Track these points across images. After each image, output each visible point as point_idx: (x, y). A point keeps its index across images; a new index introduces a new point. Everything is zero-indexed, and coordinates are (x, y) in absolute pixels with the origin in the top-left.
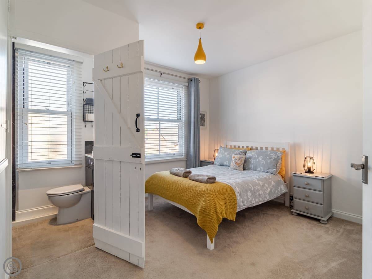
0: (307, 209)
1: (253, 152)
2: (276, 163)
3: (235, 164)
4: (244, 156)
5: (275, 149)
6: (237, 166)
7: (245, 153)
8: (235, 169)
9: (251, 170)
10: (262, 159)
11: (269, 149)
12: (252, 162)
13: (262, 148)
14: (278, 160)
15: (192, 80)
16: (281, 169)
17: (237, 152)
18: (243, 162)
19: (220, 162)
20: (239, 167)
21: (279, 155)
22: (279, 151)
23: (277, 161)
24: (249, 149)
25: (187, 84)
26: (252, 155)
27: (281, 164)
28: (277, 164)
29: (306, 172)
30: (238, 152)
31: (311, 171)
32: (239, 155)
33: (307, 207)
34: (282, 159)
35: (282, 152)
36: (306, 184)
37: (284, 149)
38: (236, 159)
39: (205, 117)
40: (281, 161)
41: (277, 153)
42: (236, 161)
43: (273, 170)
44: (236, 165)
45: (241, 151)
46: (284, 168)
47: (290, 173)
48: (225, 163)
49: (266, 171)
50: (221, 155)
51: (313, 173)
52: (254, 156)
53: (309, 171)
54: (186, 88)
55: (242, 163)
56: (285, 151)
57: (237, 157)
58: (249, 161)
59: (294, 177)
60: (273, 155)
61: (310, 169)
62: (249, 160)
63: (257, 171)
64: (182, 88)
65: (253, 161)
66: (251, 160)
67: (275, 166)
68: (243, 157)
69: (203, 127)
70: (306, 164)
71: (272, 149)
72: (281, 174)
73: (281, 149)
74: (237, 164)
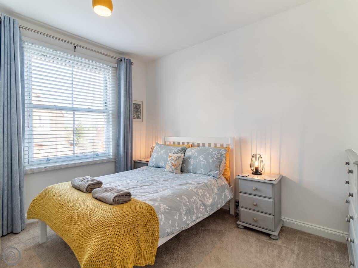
0: (256, 221)
1: (193, 150)
2: (219, 163)
3: (171, 165)
4: (183, 155)
5: (219, 146)
6: (174, 168)
7: (184, 151)
8: (171, 172)
9: (191, 172)
10: (203, 159)
11: (212, 145)
12: (192, 163)
13: (204, 145)
14: (222, 160)
15: (121, 61)
16: (225, 169)
17: (175, 150)
18: (181, 162)
19: (155, 163)
20: (176, 169)
21: (223, 153)
22: (223, 148)
23: (220, 161)
24: (190, 146)
25: (115, 66)
26: (192, 153)
27: (225, 163)
28: (220, 165)
29: (253, 174)
30: (177, 150)
31: (259, 172)
32: (177, 154)
33: (255, 219)
34: (226, 157)
35: (226, 149)
36: (254, 190)
37: (228, 145)
38: (173, 159)
39: (141, 108)
40: (226, 160)
41: (220, 150)
42: (173, 162)
43: (216, 172)
44: (172, 167)
45: (179, 148)
46: (228, 169)
47: (236, 176)
48: (161, 164)
49: (207, 174)
50: (157, 154)
51: (261, 174)
52: (194, 155)
53: (257, 172)
54: (114, 70)
55: (180, 164)
56: (230, 147)
57: (174, 156)
58: (188, 161)
59: (240, 180)
60: (216, 152)
61: (258, 170)
62: (189, 159)
63: (197, 174)
64: (109, 69)
65: (192, 161)
66: (191, 159)
67: (218, 167)
68: (180, 157)
69: (138, 119)
70: (253, 163)
71: (215, 145)
72: (226, 176)
73: (225, 146)
74: (174, 165)
